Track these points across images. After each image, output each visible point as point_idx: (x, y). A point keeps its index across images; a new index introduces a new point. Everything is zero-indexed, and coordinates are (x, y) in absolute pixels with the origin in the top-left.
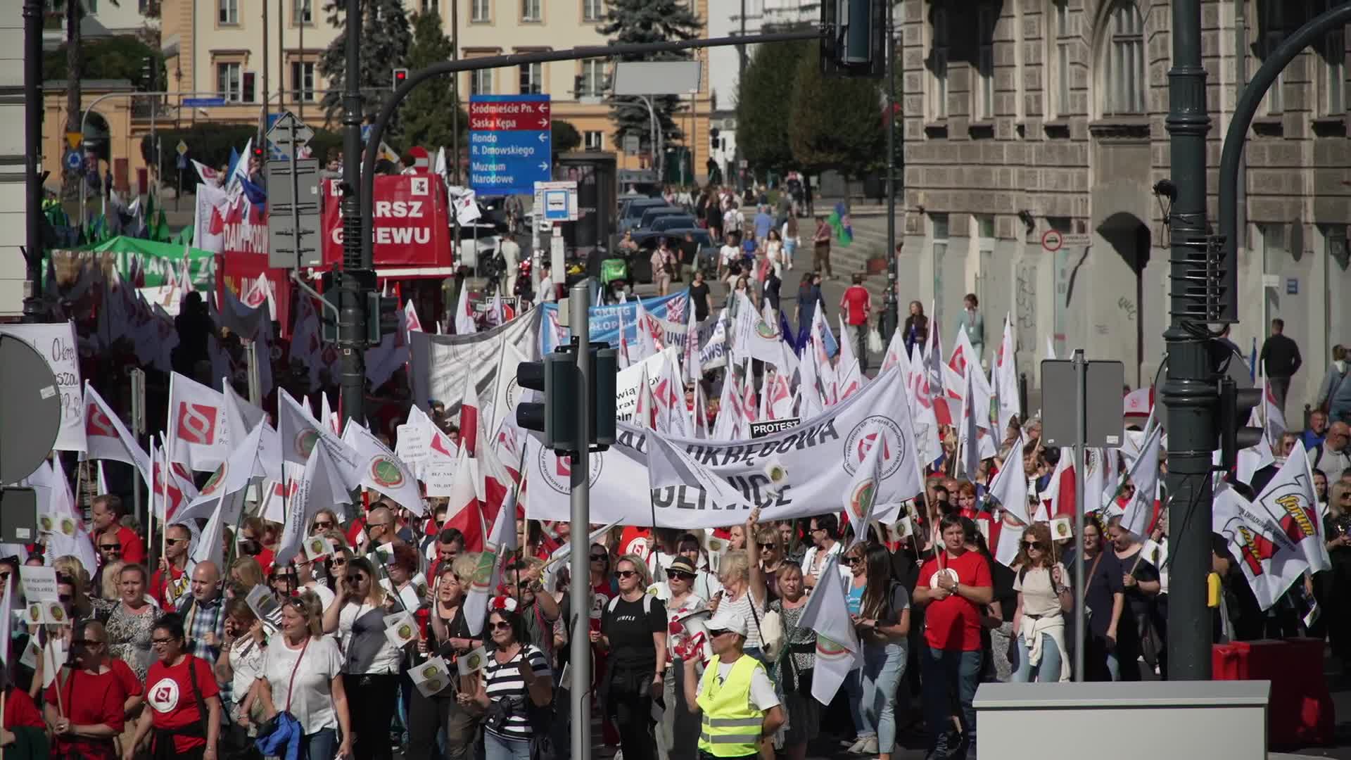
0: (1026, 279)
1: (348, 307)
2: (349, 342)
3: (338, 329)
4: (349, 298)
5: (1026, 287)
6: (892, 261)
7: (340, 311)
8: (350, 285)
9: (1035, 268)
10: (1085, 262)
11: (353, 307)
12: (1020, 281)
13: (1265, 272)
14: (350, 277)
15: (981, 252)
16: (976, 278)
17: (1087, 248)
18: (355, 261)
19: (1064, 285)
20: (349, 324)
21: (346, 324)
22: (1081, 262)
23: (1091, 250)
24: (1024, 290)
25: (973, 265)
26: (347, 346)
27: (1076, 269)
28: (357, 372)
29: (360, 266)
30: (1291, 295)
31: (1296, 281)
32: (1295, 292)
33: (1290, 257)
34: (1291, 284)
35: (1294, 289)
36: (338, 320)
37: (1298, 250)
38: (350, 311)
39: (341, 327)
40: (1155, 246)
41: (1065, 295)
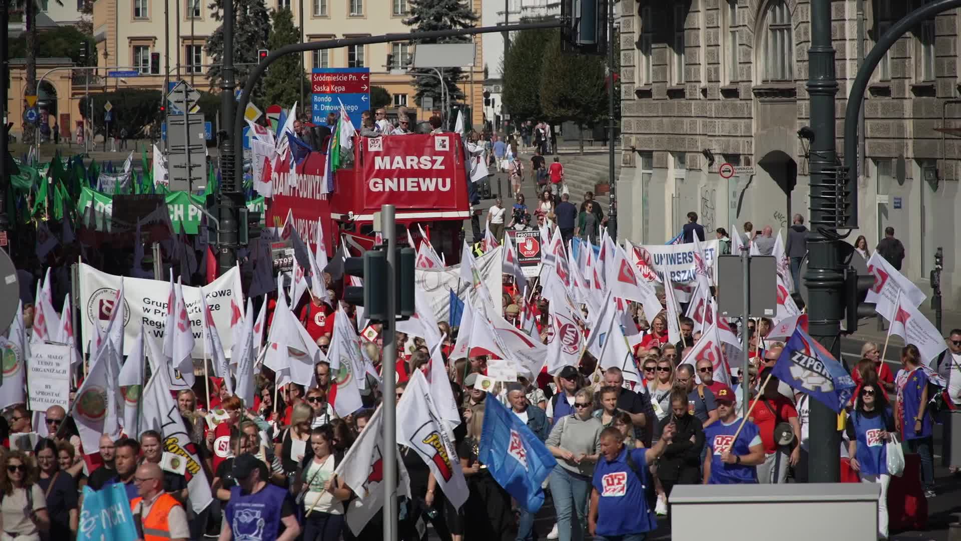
0: (708, 198)
1: (224, 219)
2: (226, 244)
3: (218, 234)
4: (226, 213)
5: (708, 204)
6: (613, 186)
7: (219, 222)
8: (227, 203)
9: (714, 190)
10: (750, 186)
11: (229, 219)
12: (704, 199)
13: (878, 193)
14: (227, 198)
15: (676, 179)
16: (673, 198)
17: (752, 176)
18: (230, 186)
19: (735, 202)
20: (226, 231)
21: (224, 231)
22: (747, 186)
23: (754, 177)
25: (670, 188)
26: (225, 247)
27: (744, 190)
28: (231, 265)
29: (234, 190)
30: (897, 209)
31: (900, 199)
32: (900, 207)
33: (896, 182)
34: (897, 201)
35: (899, 205)
36: (218, 229)
37: (902, 177)
38: (227, 222)
39: (220, 233)
40: (800, 175)
41: (736, 210)
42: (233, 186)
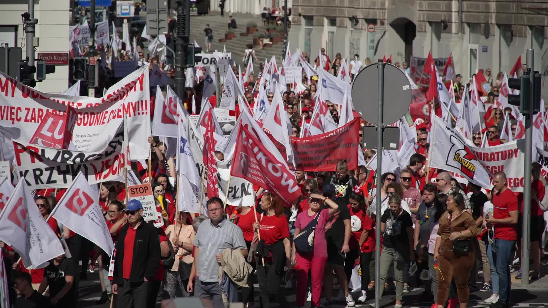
0: (354, 43)
1: (178, 51)
2: (179, 65)
3: (174, 60)
4: (179, 47)
5: (355, 46)
6: (286, 35)
7: (175, 53)
8: (180, 42)
9: (359, 39)
10: (384, 37)
11: (180, 51)
12: (352, 44)
13: (470, 43)
14: (179, 39)
15: (329, 32)
16: (327, 43)
17: (385, 32)
18: (183, 32)
19: (373, 46)
20: (179, 58)
21: (178, 58)
22: (382, 37)
23: (387, 33)
24: (353, 48)
25: (325, 38)
26: (178, 67)
27: (380, 40)
28: (182, 77)
29: (184, 35)
30: (484, 53)
31: (487, 47)
32: (486, 51)
33: (483, 37)
34: (484, 48)
35: (486, 50)
36: (174, 56)
37: (487, 34)
38: (179, 53)
39: (175, 59)
40: (419, 31)
41: (374, 51)
42: (184, 33)
